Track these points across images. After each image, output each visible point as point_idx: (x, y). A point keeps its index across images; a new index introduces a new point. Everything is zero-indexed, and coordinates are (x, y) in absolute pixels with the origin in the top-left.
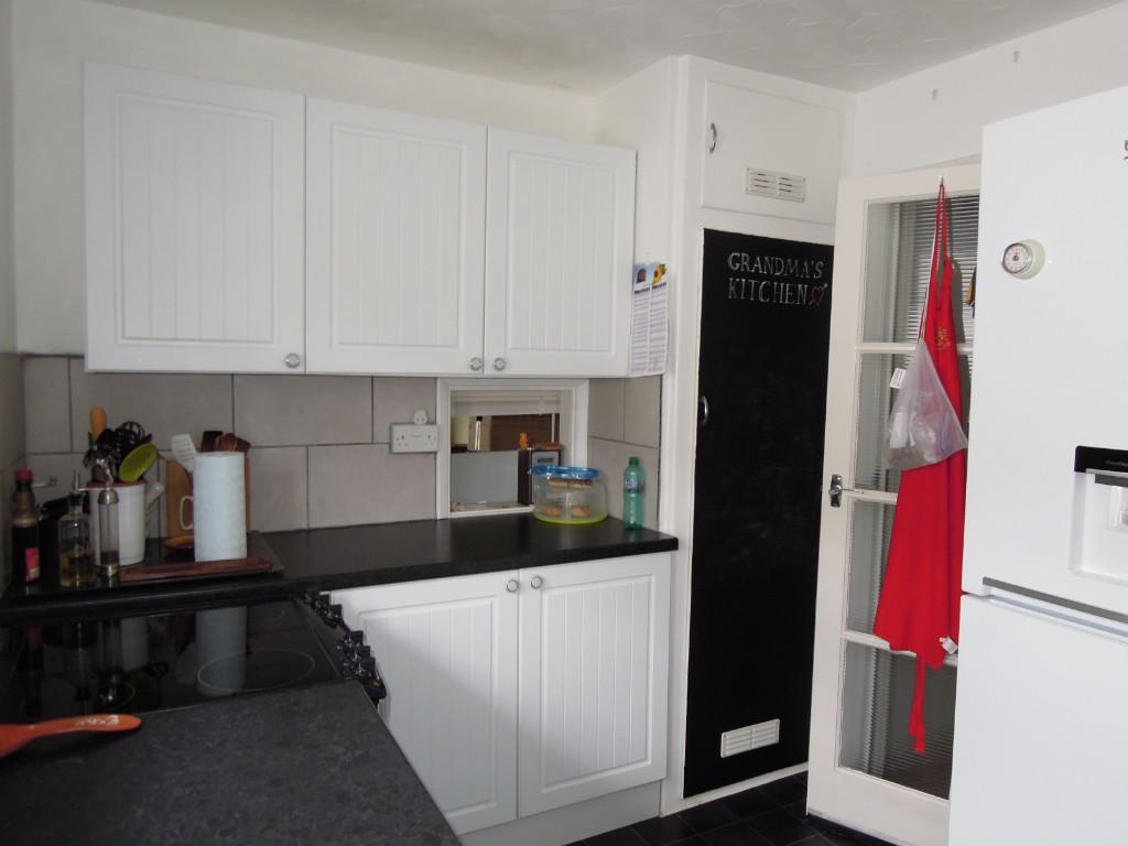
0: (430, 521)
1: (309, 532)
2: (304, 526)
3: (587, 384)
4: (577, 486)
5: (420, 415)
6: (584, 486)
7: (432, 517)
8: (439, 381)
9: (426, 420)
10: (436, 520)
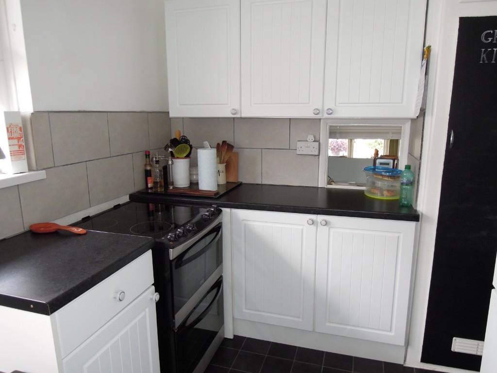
0: (315, 187)
1: (262, 185)
2: (260, 183)
3: (410, 122)
4: (386, 179)
5: (311, 138)
6: (390, 179)
7: (316, 186)
8: (322, 120)
9: (313, 140)
10: (318, 188)
